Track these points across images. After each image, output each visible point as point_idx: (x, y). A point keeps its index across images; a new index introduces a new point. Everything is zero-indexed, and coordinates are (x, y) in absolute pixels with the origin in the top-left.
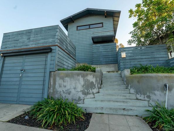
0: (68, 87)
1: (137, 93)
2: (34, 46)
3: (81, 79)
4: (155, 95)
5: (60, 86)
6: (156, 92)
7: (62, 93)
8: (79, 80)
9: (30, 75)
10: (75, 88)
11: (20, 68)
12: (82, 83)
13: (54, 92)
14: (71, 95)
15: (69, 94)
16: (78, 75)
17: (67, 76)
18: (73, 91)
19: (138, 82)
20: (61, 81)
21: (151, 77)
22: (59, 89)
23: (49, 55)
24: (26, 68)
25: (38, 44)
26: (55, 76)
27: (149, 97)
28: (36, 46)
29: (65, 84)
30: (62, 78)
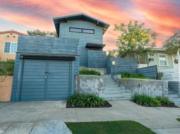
0: (89, 86)
1: (126, 89)
2: (57, 53)
3: (97, 81)
4: (135, 89)
5: (83, 86)
6: (135, 88)
7: (85, 90)
8: (96, 81)
9: (56, 77)
10: (94, 87)
11: (44, 71)
12: (98, 83)
13: (78, 90)
14: (91, 91)
15: (90, 91)
16: (95, 78)
17: (88, 78)
18: (92, 89)
19: (127, 83)
20: (84, 82)
21: (134, 80)
22: (83, 88)
23: (73, 62)
24: (51, 71)
25: (62, 51)
26: (79, 78)
27: (132, 90)
28: (60, 53)
29: (87, 84)
30: (85, 80)
